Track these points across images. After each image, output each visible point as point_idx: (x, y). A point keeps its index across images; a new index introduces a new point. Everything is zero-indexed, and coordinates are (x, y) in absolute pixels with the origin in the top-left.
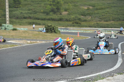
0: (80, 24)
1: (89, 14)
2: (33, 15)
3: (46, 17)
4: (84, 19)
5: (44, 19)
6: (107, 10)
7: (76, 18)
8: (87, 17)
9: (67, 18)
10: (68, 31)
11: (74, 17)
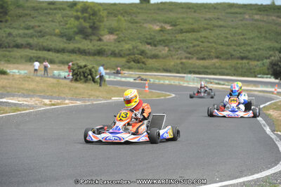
0: (143, 63)
1: (164, 41)
2: (35, 39)
3: (66, 45)
4: (153, 52)
5: (62, 51)
6: (204, 33)
7: (135, 50)
8: (160, 48)
9: (115, 49)
10: (118, 79)
11: (131, 48)
